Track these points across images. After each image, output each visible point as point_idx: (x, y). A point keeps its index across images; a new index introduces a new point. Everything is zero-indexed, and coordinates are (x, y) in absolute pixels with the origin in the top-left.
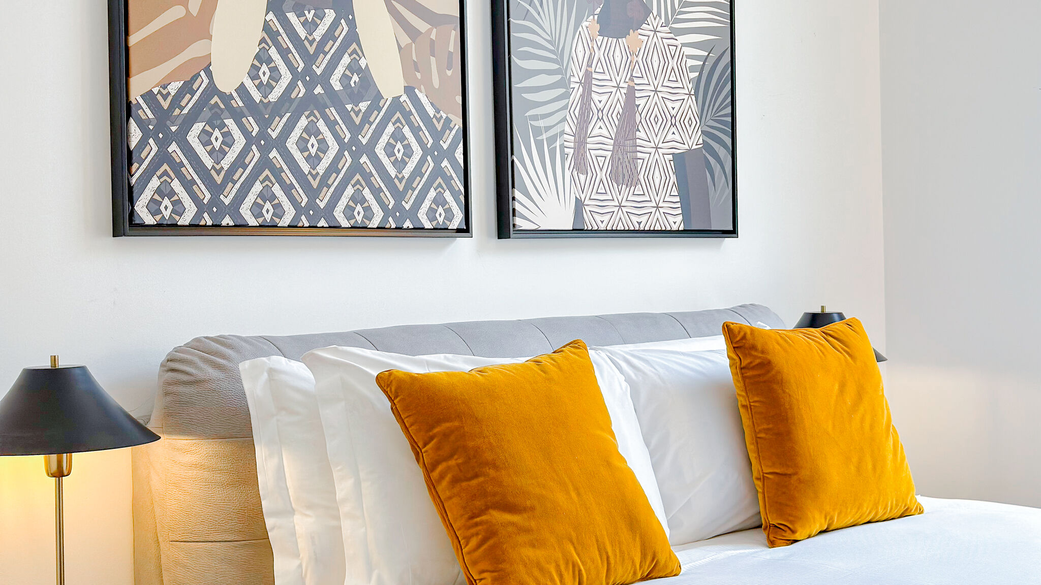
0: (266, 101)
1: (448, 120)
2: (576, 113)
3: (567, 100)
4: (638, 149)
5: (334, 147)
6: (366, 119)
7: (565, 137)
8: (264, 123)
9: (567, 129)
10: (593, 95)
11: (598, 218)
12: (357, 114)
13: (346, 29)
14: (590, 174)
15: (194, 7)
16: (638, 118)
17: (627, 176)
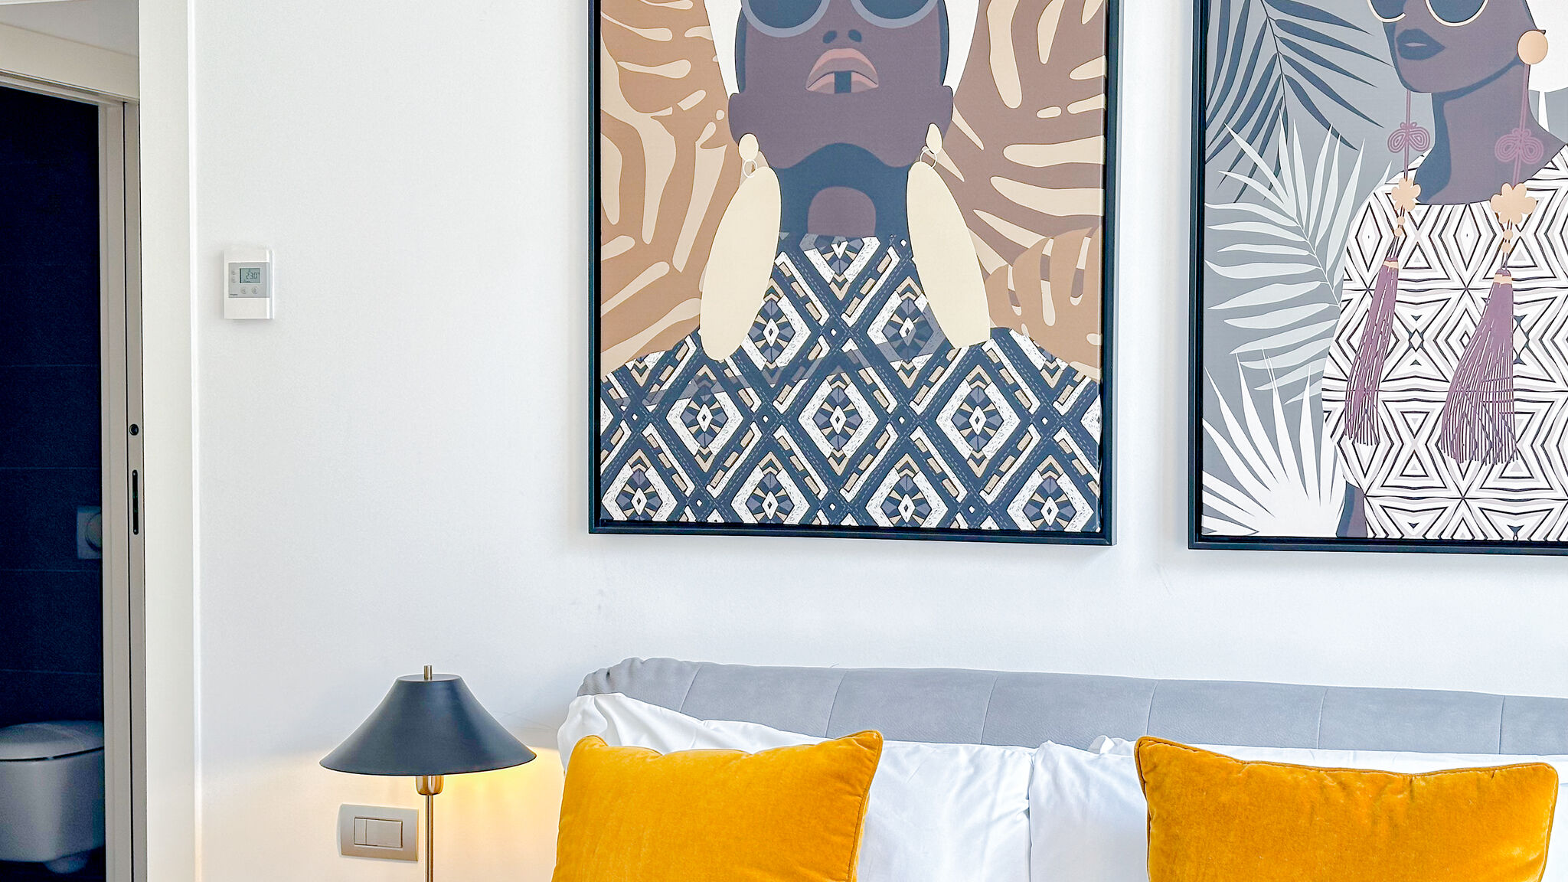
0: (772, 367)
1: (1070, 372)
2: (1356, 341)
3: (1332, 323)
4: (1517, 395)
5: (870, 420)
6: (924, 379)
7: (1326, 383)
8: (769, 395)
9: (1330, 369)
10: (1399, 308)
11: (1403, 519)
12: (909, 373)
13: (896, 260)
14: (1384, 444)
15: (680, 260)
16: (1519, 340)
17: (1484, 445)
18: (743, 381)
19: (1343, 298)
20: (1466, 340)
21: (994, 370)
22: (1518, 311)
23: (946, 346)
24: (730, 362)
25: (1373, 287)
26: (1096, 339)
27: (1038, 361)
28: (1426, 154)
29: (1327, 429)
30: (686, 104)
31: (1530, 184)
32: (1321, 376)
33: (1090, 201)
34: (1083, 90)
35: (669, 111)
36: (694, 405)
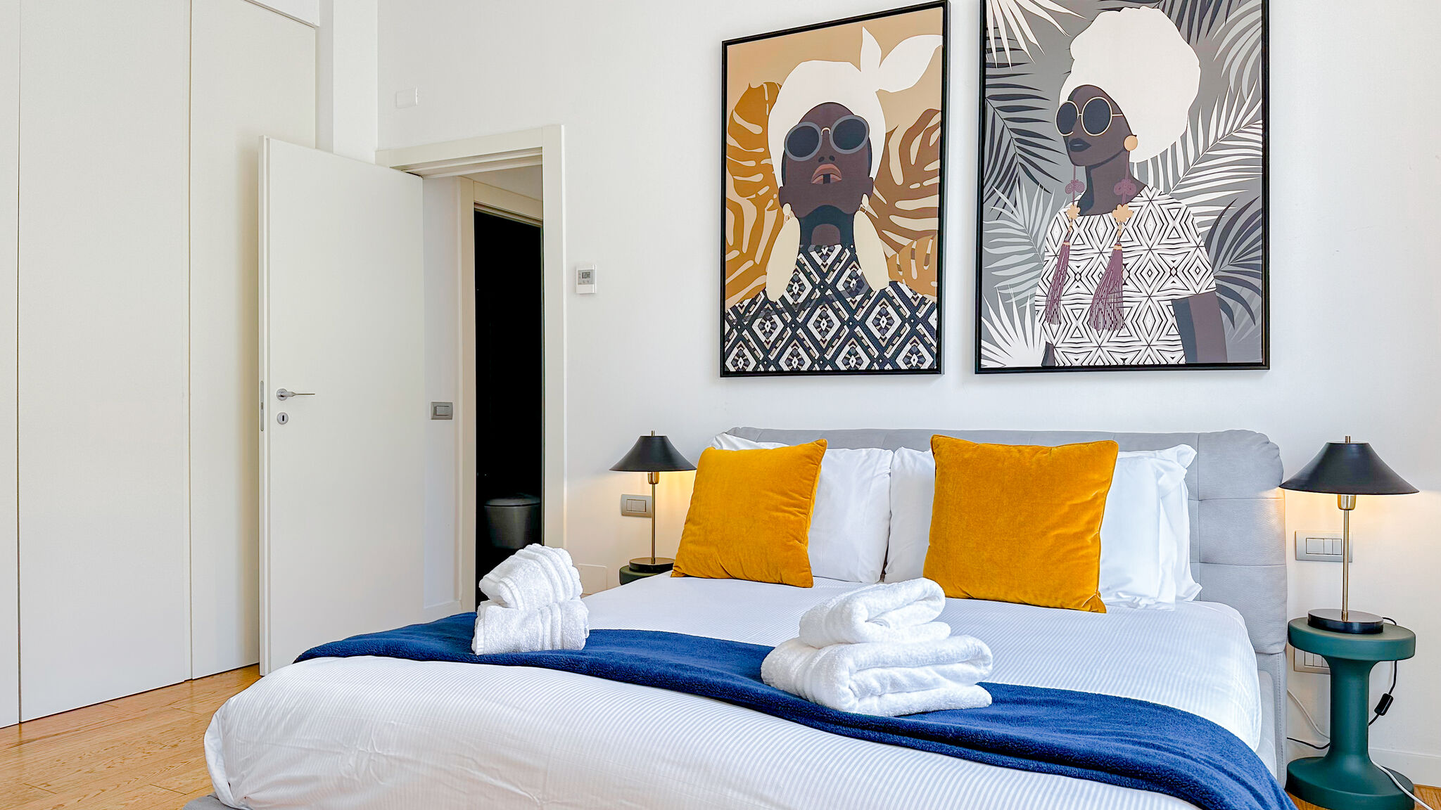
0: (796, 303)
1: (924, 299)
2: (1050, 279)
3: (1040, 271)
4: (1124, 299)
5: (837, 324)
6: (860, 305)
7: (1037, 298)
8: (795, 315)
9: (1039, 292)
10: (1070, 263)
11: (1072, 357)
12: (854, 303)
13: (849, 254)
14: (1063, 324)
15: (758, 259)
16: (1125, 274)
17: (1109, 322)
18: (784, 309)
19: (1045, 259)
20: (1101, 276)
21: (890, 299)
22: (1124, 262)
23: (870, 290)
24: (779, 302)
25: (1059, 254)
26: (935, 284)
27: (910, 295)
28: (1083, 193)
29: (1037, 318)
30: (761, 193)
31: (1130, 204)
32: (1035, 295)
33: (933, 224)
34: (930, 175)
35: (754, 196)
36: (763, 321)
